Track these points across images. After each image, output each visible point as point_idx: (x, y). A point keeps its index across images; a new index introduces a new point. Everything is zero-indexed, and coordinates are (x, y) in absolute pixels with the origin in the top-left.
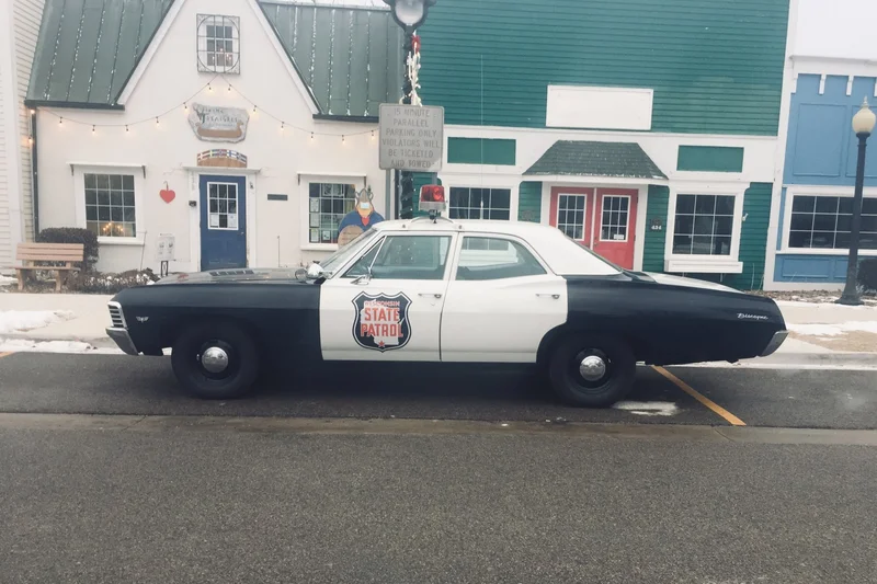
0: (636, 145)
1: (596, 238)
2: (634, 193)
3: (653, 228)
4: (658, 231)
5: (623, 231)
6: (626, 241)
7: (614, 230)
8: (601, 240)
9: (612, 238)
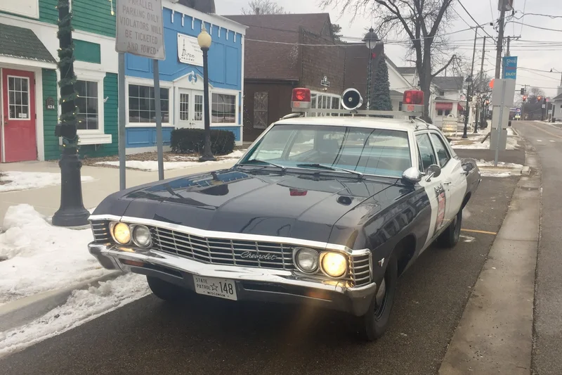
0: (30, 32)
1: (6, 117)
2: (31, 74)
3: (49, 107)
4: (52, 110)
5: (25, 111)
6: (29, 119)
7: (19, 111)
8: (10, 119)
9: (18, 117)
